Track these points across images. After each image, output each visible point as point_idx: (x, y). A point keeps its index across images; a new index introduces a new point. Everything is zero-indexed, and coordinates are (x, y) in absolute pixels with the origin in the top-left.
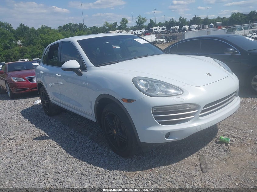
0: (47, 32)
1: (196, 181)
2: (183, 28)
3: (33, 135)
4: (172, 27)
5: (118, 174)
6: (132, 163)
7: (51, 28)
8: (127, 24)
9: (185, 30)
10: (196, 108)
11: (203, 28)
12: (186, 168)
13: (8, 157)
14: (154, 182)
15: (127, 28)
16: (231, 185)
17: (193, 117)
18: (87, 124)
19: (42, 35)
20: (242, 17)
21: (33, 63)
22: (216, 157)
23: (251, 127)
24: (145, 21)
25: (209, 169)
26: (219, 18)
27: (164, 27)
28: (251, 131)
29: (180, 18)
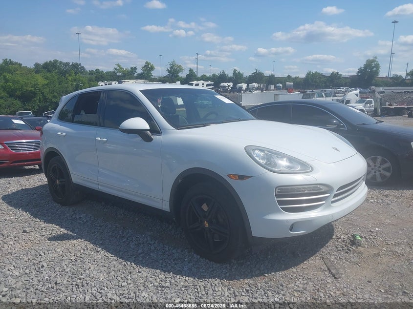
0: (13, 71)
1: (331, 289)
2: (239, 86)
3: (47, 233)
4: (222, 84)
5: (217, 285)
6: (233, 270)
7: (20, 65)
8: (152, 72)
9: (240, 89)
10: (328, 191)
11: (267, 89)
12: (312, 273)
13: (18, 266)
14: (275, 291)
15: (152, 77)
16: (376, 292)
17: (324, 203)
18: (137, 219)
19: (8, 75)
20: (320, 78)
21: (13, 120)
22: (346, 260)
23: (375, 224)
24: (181, 70)
25: (342, 274)
26: (289, 77)
27: (209, 82)
28: (377, 229)
29: (235, 71)
